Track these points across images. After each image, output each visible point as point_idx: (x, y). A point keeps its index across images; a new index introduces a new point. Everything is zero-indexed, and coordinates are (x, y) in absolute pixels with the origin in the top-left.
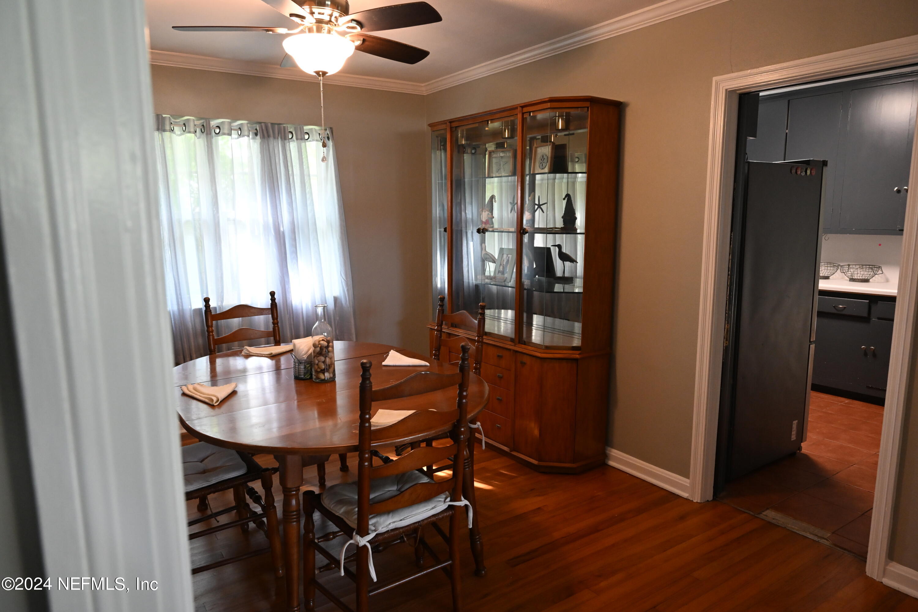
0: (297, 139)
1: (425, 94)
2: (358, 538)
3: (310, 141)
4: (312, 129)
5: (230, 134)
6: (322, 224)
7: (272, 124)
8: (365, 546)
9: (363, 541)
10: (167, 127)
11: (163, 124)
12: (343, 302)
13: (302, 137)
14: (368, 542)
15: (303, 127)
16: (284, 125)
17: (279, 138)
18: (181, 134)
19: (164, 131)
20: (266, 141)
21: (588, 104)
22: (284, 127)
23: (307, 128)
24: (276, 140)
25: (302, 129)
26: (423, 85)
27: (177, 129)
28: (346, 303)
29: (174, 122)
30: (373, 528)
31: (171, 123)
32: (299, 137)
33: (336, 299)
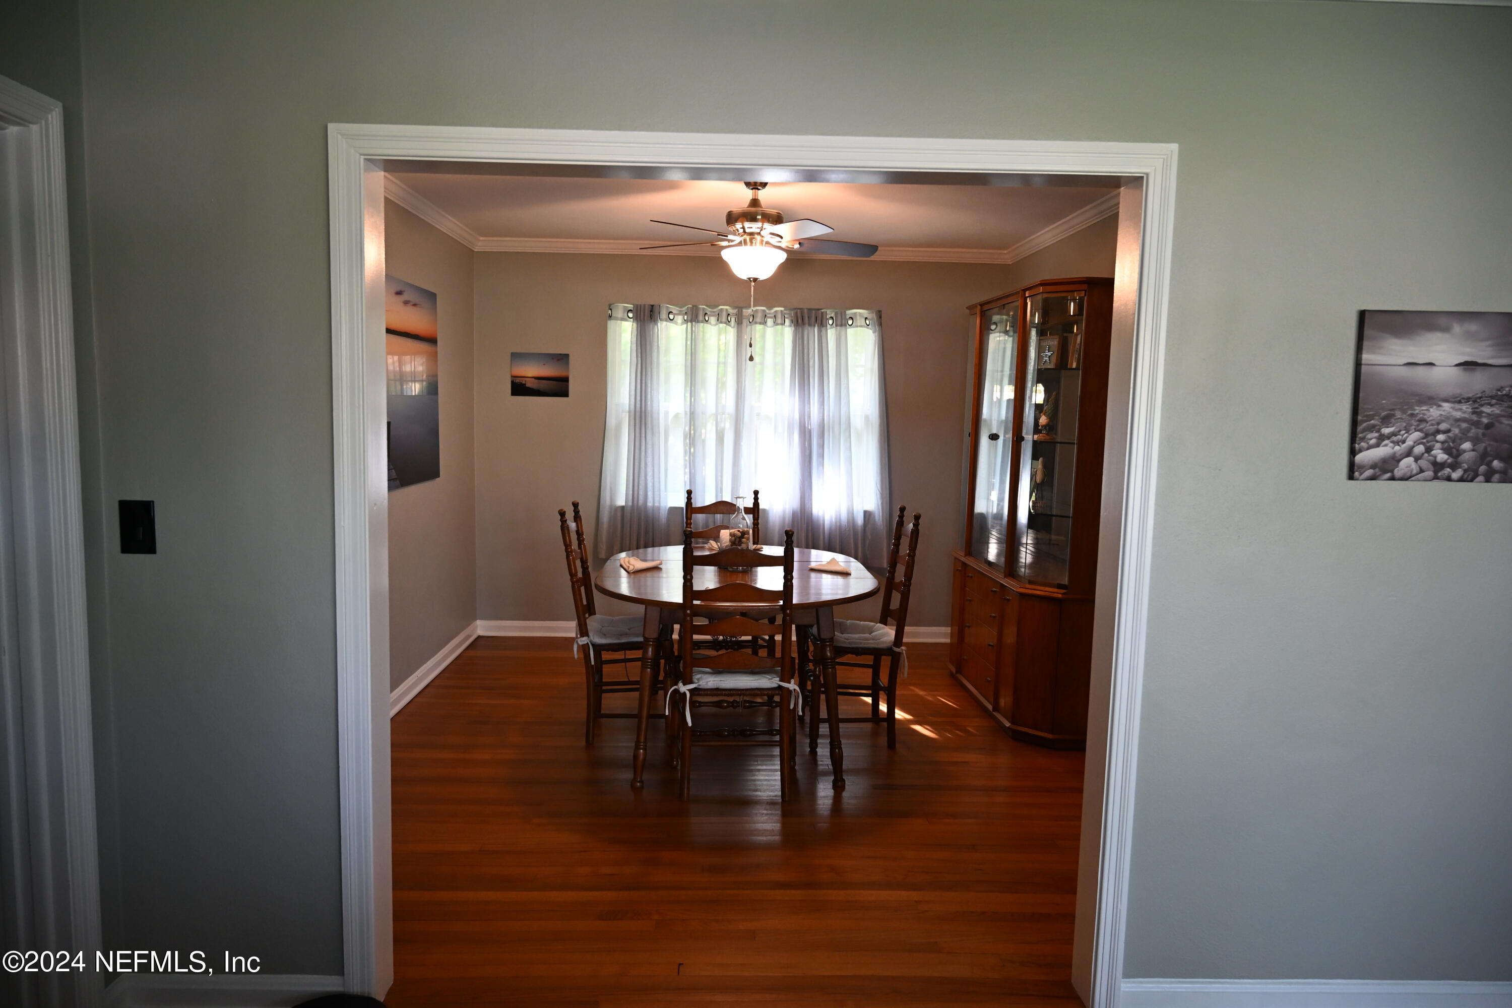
0: (836, 326)
1: (1010, 263)
2: (681, 684)
3: (854, 327)
4: (856, 313)
5: (764, 323)
6: (857, 422)
7: (810, 310)
8: (685, 693)
9: (683, 688)
10: (701, 318)
11: (697, 316)
12: (877, 518)
13: (842, 322)
14: (688, 690)
15: (845, 312)
16: (823, 311)
17: (816, 325)
18: (716, 324)
19: (698, 322)
20: (800, 329)
21: (1085, 287)
22: (822, 313)
23: (850, 312)
24: (813, 328)
25: (843, 315)
26: (1005, 252)
27: (713, 320)
28: (879, 519)
29: (711, 312)
30: (697, 681)
31: (706, 314)
32: (839, 323)
33: (867, 515)
